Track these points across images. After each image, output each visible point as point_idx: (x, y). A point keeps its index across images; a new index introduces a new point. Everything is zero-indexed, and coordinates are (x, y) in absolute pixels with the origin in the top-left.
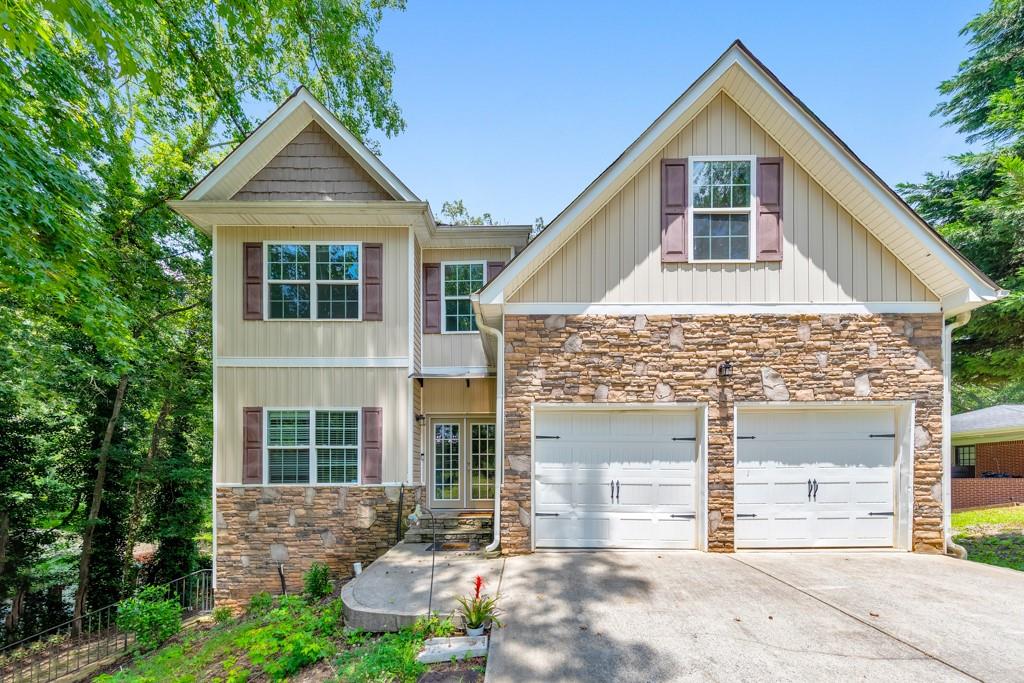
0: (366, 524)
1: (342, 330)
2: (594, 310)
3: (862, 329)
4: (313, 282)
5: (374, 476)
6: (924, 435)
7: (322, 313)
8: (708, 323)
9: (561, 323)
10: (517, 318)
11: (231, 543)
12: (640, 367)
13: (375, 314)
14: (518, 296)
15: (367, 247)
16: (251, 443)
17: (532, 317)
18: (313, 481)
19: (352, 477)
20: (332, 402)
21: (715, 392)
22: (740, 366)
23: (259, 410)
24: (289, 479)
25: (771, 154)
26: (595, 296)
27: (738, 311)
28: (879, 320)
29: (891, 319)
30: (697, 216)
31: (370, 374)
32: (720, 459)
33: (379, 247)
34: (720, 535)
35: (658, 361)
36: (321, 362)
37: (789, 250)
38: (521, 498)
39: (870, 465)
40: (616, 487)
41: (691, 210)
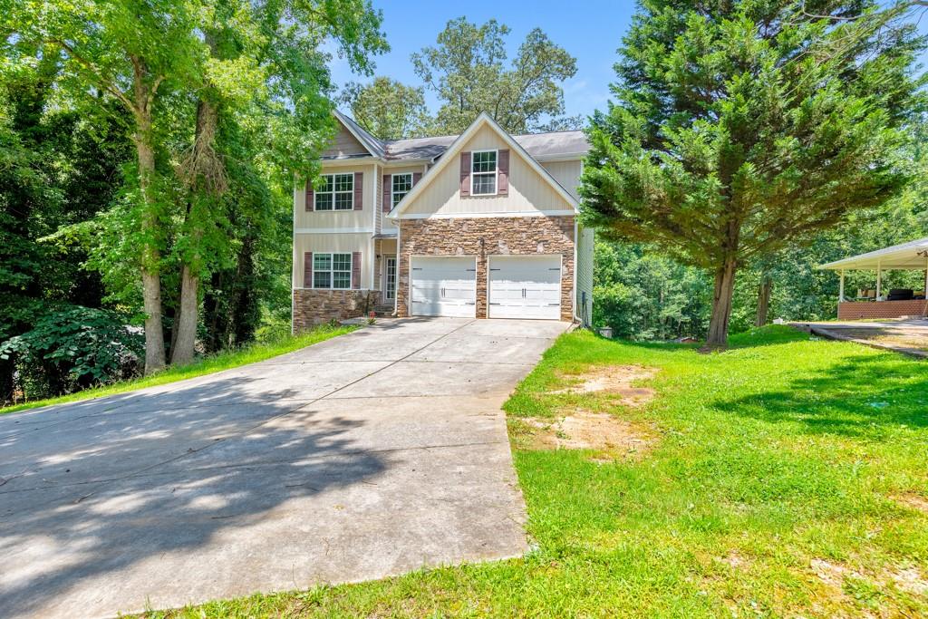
0: (353, 308)
1: (345, 214)
2: (434, 217)
3: (540, 223)
4: (334, 192)
5: (357, 285)
6: (565, 269)
7: (337, 208)
8: (477, 221)
9: (421, 222)
10: (405, 220)
11: (299, 315)
12: (451, 240)
13: (359, 207)
14: (406, 212)
15: (356, 174)
16: (308, 268)
17: (411, 220)
18: (332, 288)
19: (348, 286)
20: (341, 250)
21: (480, 250)
22: (490, 239)
23: (311, 254)
24: (322, 286)
25: (505, 148)
26: (435, 211)
27: (490, 216)
28: (548, 219)
29: (552, 218)
30: (475, 176)
31: (356, 236)
32: (481, 280)
33: (362, 174)
34: (481, 311)
35: (457, 237)
36: (336, 230)
37: (512, 189)
38: (404, 294)
39: (549, 282)
40: (443, 290)
41: (472, 174)
